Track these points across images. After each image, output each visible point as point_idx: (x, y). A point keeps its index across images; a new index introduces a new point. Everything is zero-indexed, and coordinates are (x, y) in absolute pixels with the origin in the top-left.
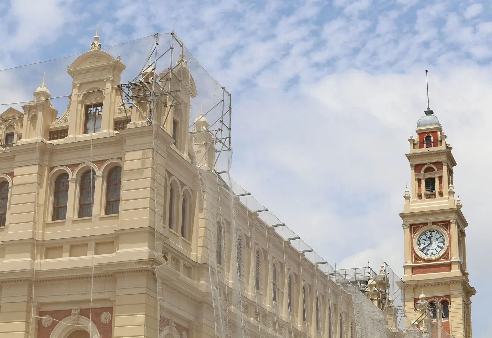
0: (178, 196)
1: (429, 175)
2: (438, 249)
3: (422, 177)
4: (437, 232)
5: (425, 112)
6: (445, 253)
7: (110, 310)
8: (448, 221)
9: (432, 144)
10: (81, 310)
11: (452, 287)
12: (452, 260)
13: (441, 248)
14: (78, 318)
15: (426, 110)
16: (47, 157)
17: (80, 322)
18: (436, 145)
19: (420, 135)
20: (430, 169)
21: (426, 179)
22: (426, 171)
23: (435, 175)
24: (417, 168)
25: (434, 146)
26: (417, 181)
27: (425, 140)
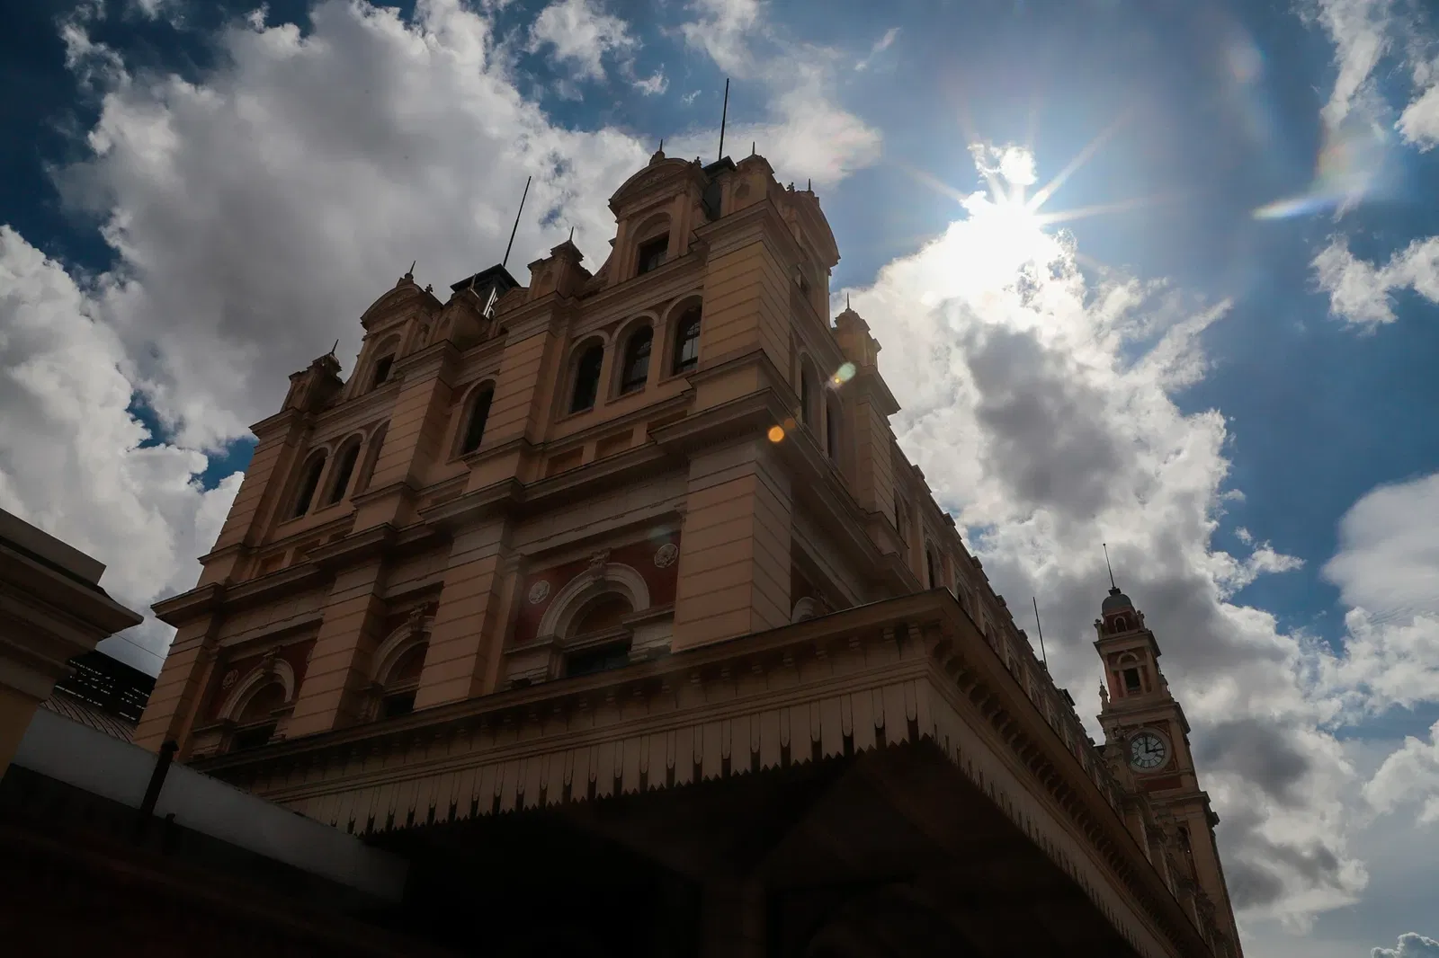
1: (1129, 666)
3: (1118, 668)
4: (1153, 736)
5: (1110, 591)
6: (1169, 764)
7: (675, 537)
8: (1165, 721)
9: (1126, 627)
10: (615, 551)
11: (1188, 809)
12: (1180, 772)
14: (606, 570)
16: (566, 323)
17: (609, 578)
18: (1130, 628)
19: (1108, 619)
20: (1127, 659)
21: (1125, 671)
22: (1124, 660)
23: (1136, 664)
24: (1111, 659)
25: (1129, 630)
26: (1113, 675)
27: (1115, 624)
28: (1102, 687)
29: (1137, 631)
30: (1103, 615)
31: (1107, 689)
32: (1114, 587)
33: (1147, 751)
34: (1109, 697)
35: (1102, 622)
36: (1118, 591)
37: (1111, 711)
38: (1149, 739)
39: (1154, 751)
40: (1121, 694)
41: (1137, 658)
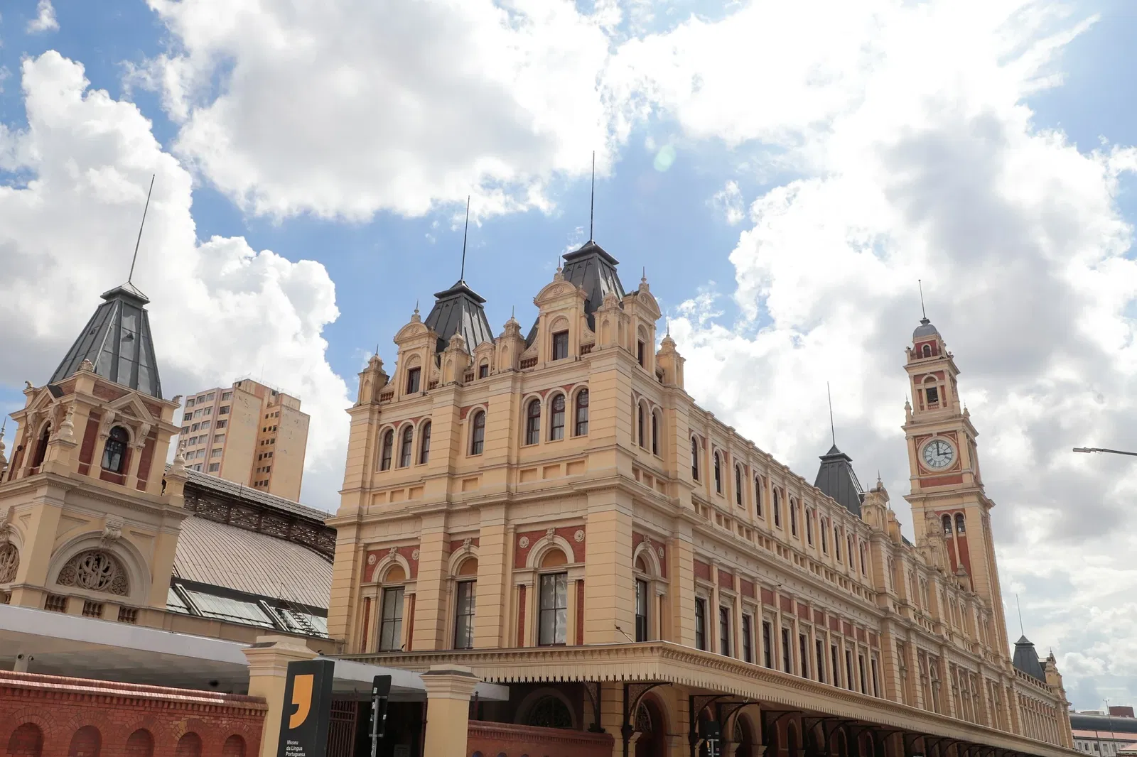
0: (648, 414)
1: (930, 385)
2: (947, 461)
3: (922, 387)
4: (944, 442)
5: (921, 321)
6: (955, 464)
7: (583, 528)
8: (955, 431)
9: (931, 353)
10: (556, 529)
11: (966, 499)
12: (963, 471)
13: (950, 459)
14: (553, 537)
17: (556, 542)
18: (935, 354)
19: (918, 346)
20: (930, 379)
21: (927, 390)
22: (926, 381)
23: (937, 384)
24: (916, 379)
25: (933, 355)
26: (917, 392)
27: (922, 350)
28: (907, 403)
29: (938, 357)
30: (913, 342)
31: (911, 404)
32: (925, 318)
33: (939, 455)
34: (912, 411)
35: (912, 349)
36: (928, 321)
37: (913, 423)
38: (940, 445)
39: (945, 454)
40: (922, 408)
41: (936, 378)
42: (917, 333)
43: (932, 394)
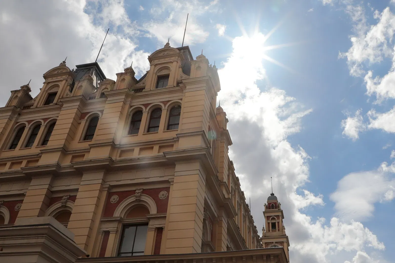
1: (273, 221)
3: (270, 222)
5: (271, 194)
7: (168, 189)
8: (283, 242)
9: (274, 207)
10: (144, 190)
15: (271, 193)
16: (129, 99)
17: (141, 199)
18: (276, 208)
19: (269, 204)
20: (273, 219)
21: (272, 223)
23: (276, 221)
24: (268, 218)
25: (275, 208)
26: (268, 224)
27: (271, 205)
28: (264, 228)
29: (277, 209)
30: (267, 202)
31: (265, 228)
32: (272, 193)
34: (265, 231)
35: (267, 205)
36: (274, 194)
37: (265, 236)
40: (269, 231)
41: (276, 219)
42: (269, 199)
43: (274, 225)
